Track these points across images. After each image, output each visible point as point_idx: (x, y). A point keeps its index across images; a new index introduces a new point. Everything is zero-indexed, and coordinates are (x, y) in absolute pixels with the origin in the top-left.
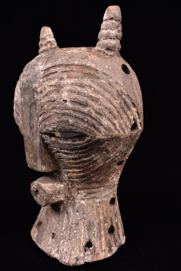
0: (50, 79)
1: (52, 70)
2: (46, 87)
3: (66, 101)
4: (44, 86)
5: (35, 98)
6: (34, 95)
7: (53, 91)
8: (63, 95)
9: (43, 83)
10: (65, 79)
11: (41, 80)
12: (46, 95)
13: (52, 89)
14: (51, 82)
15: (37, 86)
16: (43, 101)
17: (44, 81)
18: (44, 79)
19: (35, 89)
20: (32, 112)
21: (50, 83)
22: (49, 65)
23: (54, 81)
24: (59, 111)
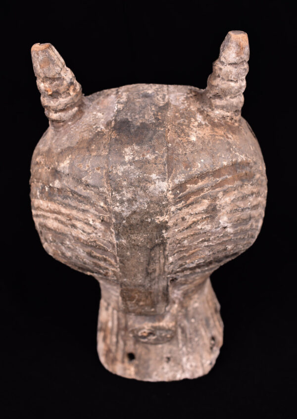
0: (192, 204)
1: (191, 187)
2: (187, 217)
3: (225, 228)
4: (181, 216)
5: (163, 237)
6: (163, 233)
7: (203, 219)
8: (220, 221)
9: (179, 211)
10: (220, 197)
11: (173, 209)
12: (187, 228)
13: (200, 218)
14: (196, 208)
15: (167, 220)
16: (180, 237)
17: (180, 209)
18: (180, 205)
19: (164, 225)
20: (155, 255)
21: (194, 210)
22: (181, 178)
23: (201, 206)
24: (212, 243)
